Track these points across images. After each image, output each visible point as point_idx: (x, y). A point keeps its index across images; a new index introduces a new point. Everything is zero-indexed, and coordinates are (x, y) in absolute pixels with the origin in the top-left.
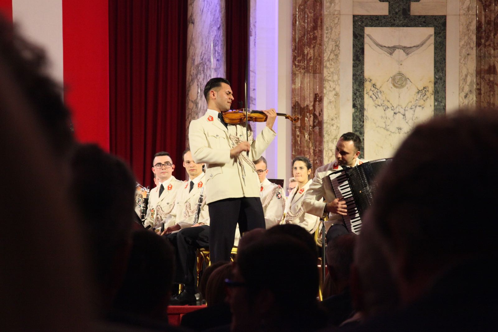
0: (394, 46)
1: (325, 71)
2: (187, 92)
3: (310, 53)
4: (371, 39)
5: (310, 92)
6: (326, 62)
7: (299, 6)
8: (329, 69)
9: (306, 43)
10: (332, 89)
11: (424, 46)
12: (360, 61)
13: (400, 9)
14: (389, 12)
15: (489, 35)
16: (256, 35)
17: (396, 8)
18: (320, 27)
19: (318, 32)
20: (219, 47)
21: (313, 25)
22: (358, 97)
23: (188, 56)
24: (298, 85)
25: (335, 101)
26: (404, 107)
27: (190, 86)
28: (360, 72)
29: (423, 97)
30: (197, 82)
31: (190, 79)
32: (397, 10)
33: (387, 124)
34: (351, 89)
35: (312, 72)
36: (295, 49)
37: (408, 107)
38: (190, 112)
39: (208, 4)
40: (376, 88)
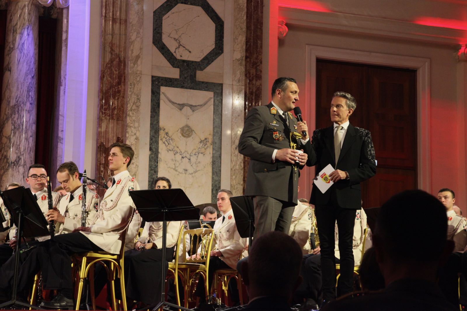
0: (183, 104)
1: (128, 118)
3: (115, 103)
4: (165, 96)
5: (113, 135)
6: (129, 111)
7: (106, 65)
8: (132, 118)
9: (111, 95)
10: (133, 134)
11: (205, 106)
12: (156, 113)
13: (188, 75)
14: (180, 76)
16: (65, 85)
17: (185, 74)
18: (123, 83)
19: (121, 87)
20: (33, 93)
21: (117, 80)
22: (154, 142)
23: (3, 98)
24: (103, 129)
25: (136, 144)
26: (189, 153)
27: (4, 124)
28: (156, 122)
30: (12, 121)
31: (5, 118)
32: (186, 76)
33: (177, 166)
34: (149, 135)
35: (116, 119)
37: (192, 154)
38: (3, 146)
39: (25, 56)
40: (168, 136)
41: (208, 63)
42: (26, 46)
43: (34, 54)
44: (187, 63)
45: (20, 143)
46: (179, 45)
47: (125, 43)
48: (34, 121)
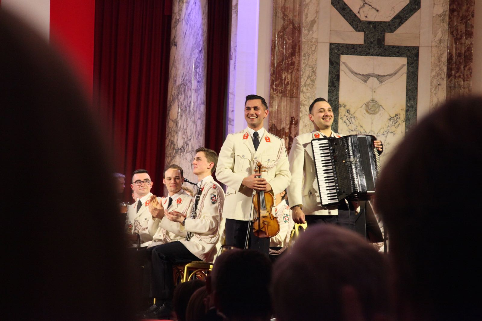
0: (369, 74)
1: (302, 95)
2: (168, 111)
3: (288, 78)
4: (347, 66)
5: (286, 115)
6: (303, 87)
7: (278, 33)
8: (306, 94)
9: (284, 68)
11: (396, 75)
12: (335, 87)
13: (374, 39)
14: (365, 41)
15: (459, 67)
16: (236, 58)
17: (371, 38)
18: (298, 53)
19: (295, 58)
20: (201, 69)
21: (291, 51)
23: (169, 77)
24: (275, 107)
25: (311, 125)
26: (376, 133)
27: (170, 106)
28: (335, 97)
29: (395, 124)
30: (178, 102)
31: (171, 99)
32: (372, 40)
35: (289, 96)
36: (274, 73)
37: (380, 133)
38: (169, 130)
39: (191, 28)
40: (350, 114)
41: (400, 22)
42: (193, 16)
43: (202, 25)
44: (374, 24)
45: (187, 127)
46: (364, 4)
47: (300, 6)
48: (202, 101)
